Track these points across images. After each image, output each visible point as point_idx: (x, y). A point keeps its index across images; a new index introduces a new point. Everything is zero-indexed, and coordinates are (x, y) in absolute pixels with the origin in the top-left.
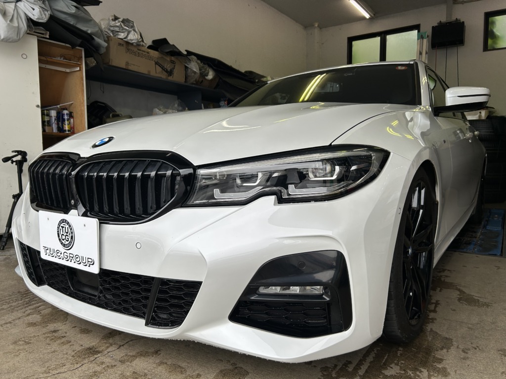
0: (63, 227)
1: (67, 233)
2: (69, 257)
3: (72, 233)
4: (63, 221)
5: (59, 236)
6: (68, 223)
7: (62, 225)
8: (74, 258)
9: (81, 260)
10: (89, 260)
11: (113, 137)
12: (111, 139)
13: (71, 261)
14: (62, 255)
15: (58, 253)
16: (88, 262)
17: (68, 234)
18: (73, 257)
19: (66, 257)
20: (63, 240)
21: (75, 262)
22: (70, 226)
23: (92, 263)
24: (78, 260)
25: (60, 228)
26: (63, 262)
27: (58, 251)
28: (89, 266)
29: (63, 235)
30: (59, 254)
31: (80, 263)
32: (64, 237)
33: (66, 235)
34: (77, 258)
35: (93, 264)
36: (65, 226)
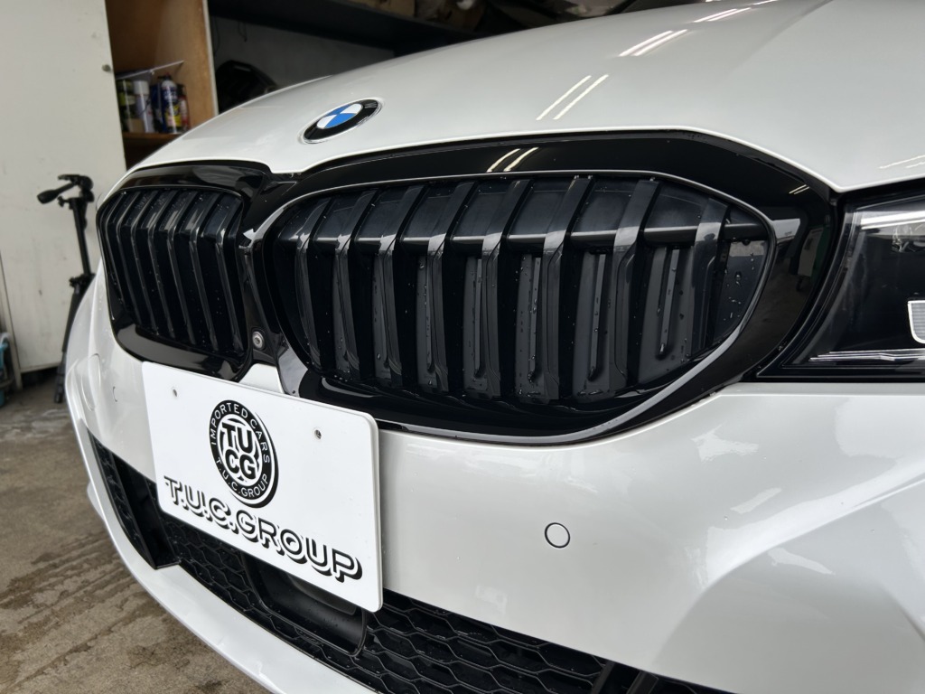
0: (230, 428)
1: (249, 450)
2: (257, 532)
3: (266, 453)
4: (229, 407)
5: (216, 456)
6: (250, 418)
7: (225, 420)
8: (277, 537)
9: (304, 552)
10: (339, 558)
11: (376, 103)
12: (369, 109)
13: (266, 545)
14: (232, 518)
15: (216, 508)
16: (335, 563)
17: (252, 455)
18: (273, 535)
19: (249, 529)
20: (235, 470)
21: (281, 553)
22: (257, 428)
23: (354, 571)
24: (294, 546)
25: (220, 428)
26: (240, 542)
27: (214, 503)
28: (341, 579)
29: (229, 453)
30: (221, 513)
31: (303, 561)
32: (235, 463)
33: (243, 458)
34: (289, 540)
35: (358, 576)
36: (237, 425)
